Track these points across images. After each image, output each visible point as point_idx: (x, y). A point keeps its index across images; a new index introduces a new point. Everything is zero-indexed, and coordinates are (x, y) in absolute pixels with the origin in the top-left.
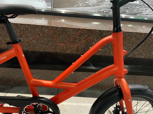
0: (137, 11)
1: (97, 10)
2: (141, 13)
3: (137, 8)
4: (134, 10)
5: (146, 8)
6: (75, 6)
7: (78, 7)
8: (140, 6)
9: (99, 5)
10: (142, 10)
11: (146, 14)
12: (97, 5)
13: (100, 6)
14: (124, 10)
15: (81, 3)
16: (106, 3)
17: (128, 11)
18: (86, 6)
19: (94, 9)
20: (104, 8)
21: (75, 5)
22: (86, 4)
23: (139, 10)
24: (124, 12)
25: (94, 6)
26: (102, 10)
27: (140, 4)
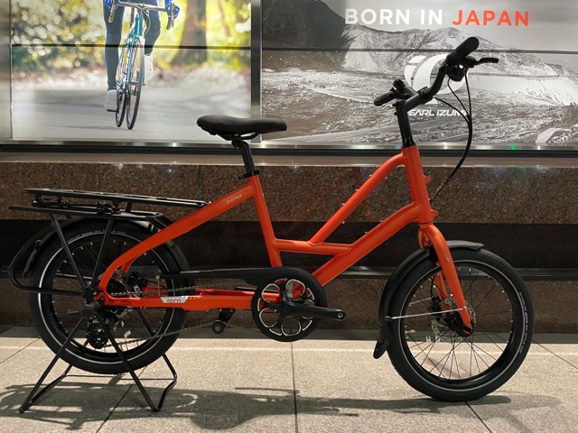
1: (367, 137)
2: (475, 135)
3: (464, 125)
4: (459, 130)
5: (486, 124)
6: (314, 131)
7: (321, 133)
9: (372, 126)
10: (477, 130)
11: (489, 136)
12: (366, 126)
13: (374, 128)
15: (328, 123)
16: (386, 120)
18: (340, 130)
19: (360, 136)
20: (385, 131)
21: (314, 129)
22: (340, 124)
25: (358, 128)
26: (378, 137)
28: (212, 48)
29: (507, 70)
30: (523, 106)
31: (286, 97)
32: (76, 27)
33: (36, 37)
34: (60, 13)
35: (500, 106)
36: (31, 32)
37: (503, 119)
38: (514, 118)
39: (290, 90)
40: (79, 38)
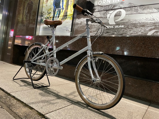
0: (123, 32)
2: (126, 33)
3: (123, 30)
4: (121, 32)
5: (130, 29)
8: (124, 28)
10: (126, 31)
11: (130, 33)
12: (96, 31)
14: (113, 32)
17: (116, 33)
23: (124, 31)
24: (113, 34)
26: (99, 34)
27: (125, 27)
28: (68, 15)
29: (139, 12)
30: (143, 23)
31: (80, 25)
32: (49, 14)
33: (44, 17)
34: (48, 12)
35: (135, 23)
36: (44, 16)
37: (136, 28)
38: (140, 27)
39: (81, 23)
40: (49, 16)
